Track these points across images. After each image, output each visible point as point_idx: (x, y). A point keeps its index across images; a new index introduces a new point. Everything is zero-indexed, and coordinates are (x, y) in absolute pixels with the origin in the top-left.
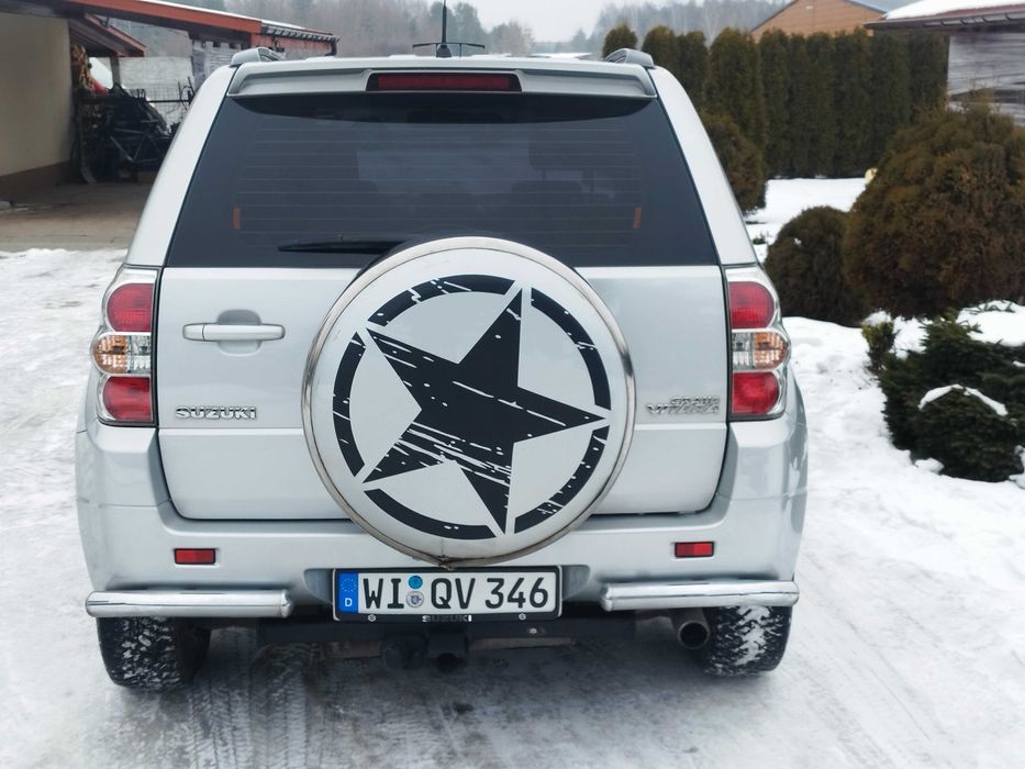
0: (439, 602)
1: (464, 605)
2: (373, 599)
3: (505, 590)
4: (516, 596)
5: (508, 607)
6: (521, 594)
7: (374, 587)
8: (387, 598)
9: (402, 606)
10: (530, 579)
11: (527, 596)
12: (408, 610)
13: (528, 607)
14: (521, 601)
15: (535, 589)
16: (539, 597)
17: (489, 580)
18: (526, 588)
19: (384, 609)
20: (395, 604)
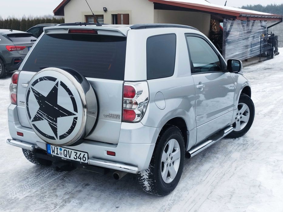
0: (65, 155)
1: (70, 157)
2: (53, 151)
3: (78, 155)
4: (80, 157)
5: (78, 160)
6: (81, 157)
7: (53, 149)
8: (56, 152)
9: (58, 154)
10: (83, 154)
11: (82, 158)
12: (59, 156)
13: (82, 161)
14: (81, 159)
15: (83, 157)
16: (84, 159)
17: (75, 152)
18: (82, 156)
19: (55, 154)
20: (57, 154)
